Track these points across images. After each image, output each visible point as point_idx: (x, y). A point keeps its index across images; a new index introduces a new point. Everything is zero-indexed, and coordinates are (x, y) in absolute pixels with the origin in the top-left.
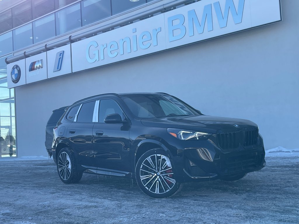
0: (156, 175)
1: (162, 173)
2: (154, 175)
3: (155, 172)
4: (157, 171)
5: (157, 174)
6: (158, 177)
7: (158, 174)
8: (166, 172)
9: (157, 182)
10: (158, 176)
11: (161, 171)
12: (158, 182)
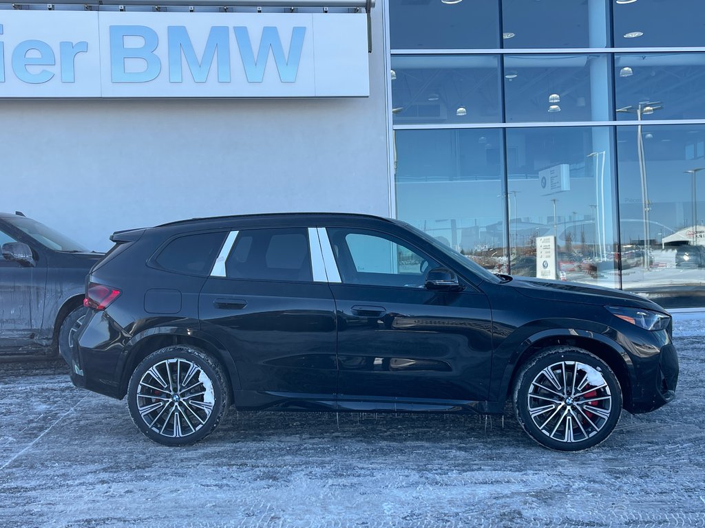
0: (563, 403)
1: (577, 399)
2: (560, 404)
3: (561, 399)
4: (565, 396)
5: (565, 402)
6: (569, 407)
7: (567, 401)
8: (586, 397)
9: (568, 417)
10: (569, 405)
11: (574, 394)
12: (570, 418)
